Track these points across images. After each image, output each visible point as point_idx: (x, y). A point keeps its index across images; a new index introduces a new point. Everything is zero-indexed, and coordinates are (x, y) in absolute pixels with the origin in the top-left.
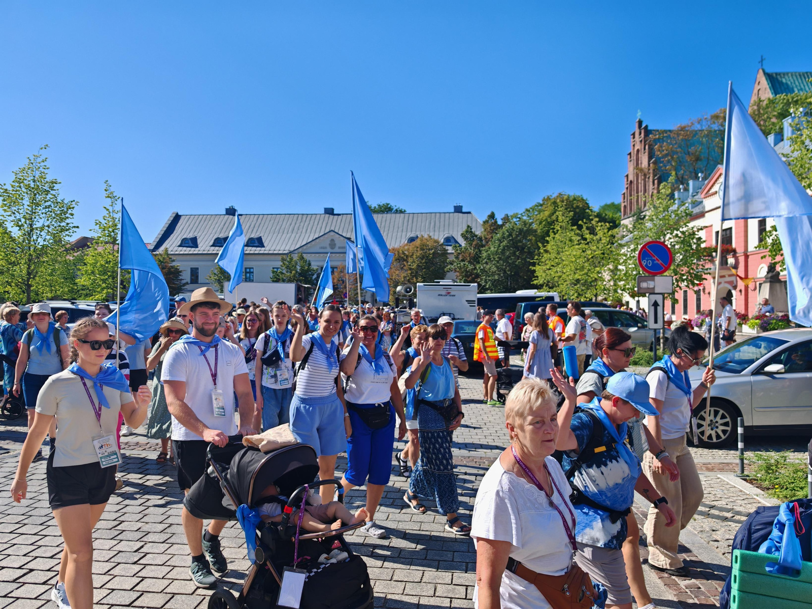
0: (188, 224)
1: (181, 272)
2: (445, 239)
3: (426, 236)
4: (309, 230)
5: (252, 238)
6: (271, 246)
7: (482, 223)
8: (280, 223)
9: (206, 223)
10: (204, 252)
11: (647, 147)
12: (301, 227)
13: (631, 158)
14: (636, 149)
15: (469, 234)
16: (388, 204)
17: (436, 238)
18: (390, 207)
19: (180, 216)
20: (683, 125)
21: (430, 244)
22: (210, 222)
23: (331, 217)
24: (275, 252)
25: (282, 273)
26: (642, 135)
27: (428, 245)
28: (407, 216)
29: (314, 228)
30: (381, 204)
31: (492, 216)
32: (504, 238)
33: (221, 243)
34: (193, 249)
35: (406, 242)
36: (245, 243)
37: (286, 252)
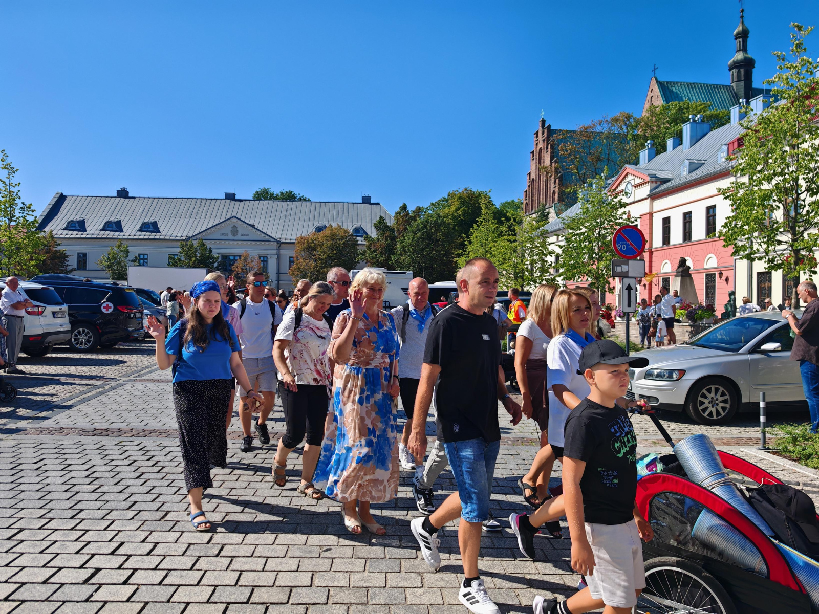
0: (74, 206)
1: (67, 257)
2: (353, 230)
3: (335, 225)
4: (208, 215)
5: (146, 223)
6: (167, 230)
7: (394, 214)
8: (177, 208)
9: (95, 205)
10: (93, 236)
11: (549, 146)
12: (200, 212)
13: (533, 156)
14: (538, 149)
15: (381, 225)
16: (291, 192)
17: (345, 227)
18: (293, 195)
19: (65, 197)
20: (585, 126)
21: (341, 234)
22: (100, 204)
23: (233, 202)
24: (171, 238)
25: (180, 260)
26: (545, 134)
27: (338, 235)
28: (313, 204)
29: (214, 214)
30: (284, 192)
31: (404, 208)
32: (419, 230)
33: (112, 227)
34: (80, 233)
35: (314, 231)
36: (138, 227)
37: (184, 238)
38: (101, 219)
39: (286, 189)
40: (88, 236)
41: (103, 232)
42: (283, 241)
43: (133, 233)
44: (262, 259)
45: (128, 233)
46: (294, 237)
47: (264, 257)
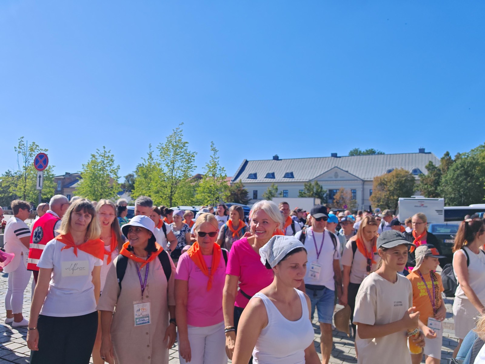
0: (252, 166)
1: (248, 193)
2: (412, 171)
3: (399, 168)
4: (321, 167)
5: (287, 173)
6: (298, 177)
7: (440, 159)
8: (304, 164)
9: (262, 165)
10: (260, 182)
12: (317, 165)
15: (431, 167)
16: (372, 149)
17: (407, 169)
18: (374, 152)
19: (248, 161)
21: (403, 174)
22: (264, 165)
23: (336, 159)
24: (301, 181)
25: (305, 193)
27: (401, 175)
28: (386, 156)
29: (325, 166)
30: (368, 149)
31: (447, 154)
32: (458, 169)
33: (270, 176)
34: (255, 180)
35: (386, 173)
36: (283, 176)
37: (307, 180)
38: (265, 172)
39: (369, 148)
40: (258, 182)
41: (265, 179)
42: (366, 179)
43: (281, 179)
44: (353, 191)
45: (278, 179)
46: (373, 177)
47: (354, 190)
